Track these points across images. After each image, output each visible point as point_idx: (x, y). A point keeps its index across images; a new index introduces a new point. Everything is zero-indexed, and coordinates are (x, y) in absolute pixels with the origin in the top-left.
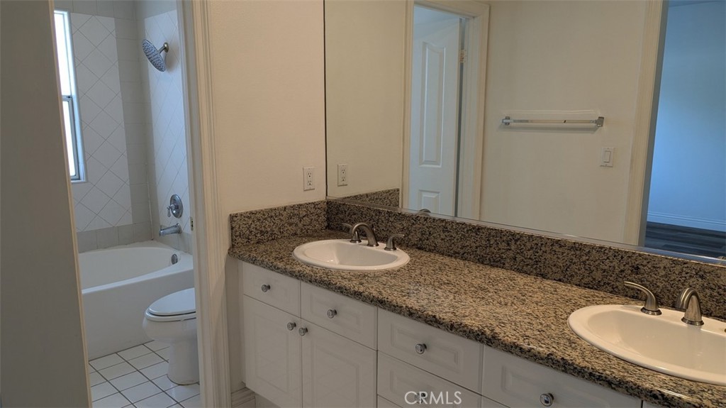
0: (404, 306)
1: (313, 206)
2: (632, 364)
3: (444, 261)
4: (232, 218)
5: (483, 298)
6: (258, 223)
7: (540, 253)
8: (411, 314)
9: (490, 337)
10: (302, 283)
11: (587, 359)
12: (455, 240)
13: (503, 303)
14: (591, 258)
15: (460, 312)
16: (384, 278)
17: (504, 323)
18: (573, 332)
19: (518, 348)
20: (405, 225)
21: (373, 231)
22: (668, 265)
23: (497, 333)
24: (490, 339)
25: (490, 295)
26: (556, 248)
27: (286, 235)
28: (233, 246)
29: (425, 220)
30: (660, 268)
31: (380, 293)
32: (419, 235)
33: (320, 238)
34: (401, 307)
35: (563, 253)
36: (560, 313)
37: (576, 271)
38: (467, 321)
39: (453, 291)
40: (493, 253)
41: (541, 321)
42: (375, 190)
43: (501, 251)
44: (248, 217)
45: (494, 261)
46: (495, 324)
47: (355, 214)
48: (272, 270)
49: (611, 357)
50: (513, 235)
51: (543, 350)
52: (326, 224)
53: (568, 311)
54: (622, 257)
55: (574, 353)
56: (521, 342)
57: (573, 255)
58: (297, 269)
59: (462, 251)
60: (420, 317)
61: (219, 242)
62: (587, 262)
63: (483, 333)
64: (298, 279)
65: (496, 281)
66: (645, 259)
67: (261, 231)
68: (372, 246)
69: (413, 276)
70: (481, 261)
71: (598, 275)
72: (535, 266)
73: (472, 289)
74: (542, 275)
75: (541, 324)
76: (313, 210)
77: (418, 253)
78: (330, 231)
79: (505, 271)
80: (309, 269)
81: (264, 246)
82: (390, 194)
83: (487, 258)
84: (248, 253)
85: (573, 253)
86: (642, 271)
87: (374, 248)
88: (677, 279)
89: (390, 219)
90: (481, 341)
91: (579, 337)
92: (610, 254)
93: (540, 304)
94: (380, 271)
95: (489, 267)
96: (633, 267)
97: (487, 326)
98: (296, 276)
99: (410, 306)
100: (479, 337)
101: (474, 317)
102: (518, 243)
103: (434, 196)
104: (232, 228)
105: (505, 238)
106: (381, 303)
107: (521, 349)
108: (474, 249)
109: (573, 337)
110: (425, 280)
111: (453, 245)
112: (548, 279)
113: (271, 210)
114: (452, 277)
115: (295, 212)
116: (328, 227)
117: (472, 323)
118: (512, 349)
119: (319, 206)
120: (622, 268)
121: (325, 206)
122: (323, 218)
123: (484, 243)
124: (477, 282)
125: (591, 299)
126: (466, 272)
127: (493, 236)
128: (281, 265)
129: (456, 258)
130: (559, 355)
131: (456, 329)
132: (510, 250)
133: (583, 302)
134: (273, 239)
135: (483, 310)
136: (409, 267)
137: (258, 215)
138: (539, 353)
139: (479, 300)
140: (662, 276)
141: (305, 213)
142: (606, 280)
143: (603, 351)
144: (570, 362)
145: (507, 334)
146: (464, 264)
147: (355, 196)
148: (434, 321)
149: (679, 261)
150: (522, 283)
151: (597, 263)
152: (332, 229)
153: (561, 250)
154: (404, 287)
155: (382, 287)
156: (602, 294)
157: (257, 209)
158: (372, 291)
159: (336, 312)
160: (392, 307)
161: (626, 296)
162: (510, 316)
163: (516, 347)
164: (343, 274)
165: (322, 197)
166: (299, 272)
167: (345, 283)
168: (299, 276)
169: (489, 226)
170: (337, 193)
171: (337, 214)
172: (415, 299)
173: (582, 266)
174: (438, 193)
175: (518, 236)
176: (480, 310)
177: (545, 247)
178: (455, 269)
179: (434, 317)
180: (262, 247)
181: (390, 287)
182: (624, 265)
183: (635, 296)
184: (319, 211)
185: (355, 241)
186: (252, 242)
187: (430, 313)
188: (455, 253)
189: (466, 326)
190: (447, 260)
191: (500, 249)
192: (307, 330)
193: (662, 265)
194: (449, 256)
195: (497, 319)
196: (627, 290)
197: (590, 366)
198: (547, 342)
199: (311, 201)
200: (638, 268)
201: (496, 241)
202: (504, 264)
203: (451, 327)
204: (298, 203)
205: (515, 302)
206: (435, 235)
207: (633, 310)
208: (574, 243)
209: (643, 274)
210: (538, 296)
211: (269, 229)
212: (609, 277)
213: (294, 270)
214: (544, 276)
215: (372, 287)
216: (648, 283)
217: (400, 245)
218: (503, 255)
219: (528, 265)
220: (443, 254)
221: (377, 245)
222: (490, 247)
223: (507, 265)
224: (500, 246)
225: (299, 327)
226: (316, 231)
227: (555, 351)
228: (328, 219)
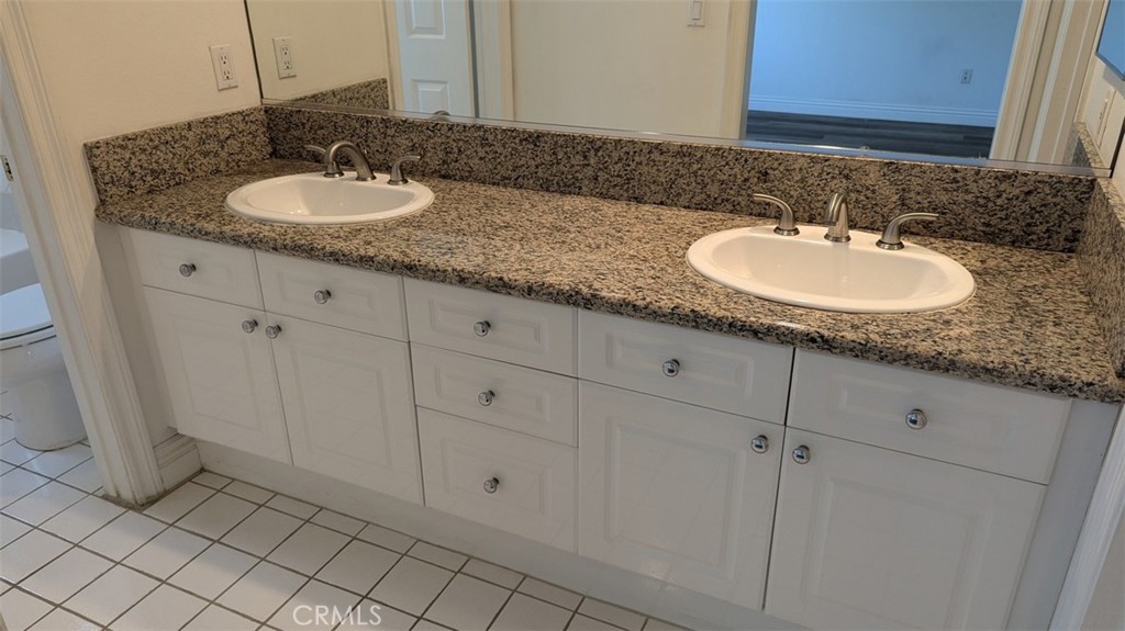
0: (450, 269)
1: (240, 118)
2: (779, 303)
3: (489, 193)
4: (90, 150)
5: (564, 242)
6: (143, 156)
7: (633, 165)
8: (462, 279)
9: (589, 296)
10: (258, 253)
11: (723, 306)
12: (502, 157)
13: (593, 246)
14: (704, 166)
15: (537, 266)
16: (403, 230)
17: (603, 274)
18: (697, 273)
19: (630, 306)
20: (415, 140)
21: (363, 155)
22: (806, 165)
23: (597, 290)
24: (589, 300)
25: (572, 236)
26: (656, 155)
27: (201, 174)
28: (103, 202)
29: (450, 129)
30: (795, 169)
31: (406, 255)
32: (441, 155)
33: (265, 174)
34: (445, 271)
35: (665, 163)
36: (673, 250)
37: (684, 186)
38: (550, 279)
39: (516, 237)
40: (563, 173)
41: (652, 264)
42: (345, 84)
43: (574, 169)
44: (121, 147)
45: (565, 186)
46: (591, 277)
47: (322, 128)
48: (196, 237)
49: (752, 298)
50: (592, 141)
51: (666, 304)
52: (270, 149)
53: (683, 245)
54: (746, 161)
55: (705, 301)
56: (632, 297)
57: (679, 164)
58: (246, 231)
59: (514, 175)
60: (477, 283)
61: (74, 199)
62: (700, 172)
63: (577, 293)
64: (250, 247)
65: (573, 216)
66: (777, 160)
67: (153, 171)
68: (364, 180)
69: (449, 221)
70: (545, 187)
71: (713, 190)
72: (626, 186)
73: (545, 230)
74: (636, 198)
75: (653, 268)
76: (242, 126)
77: (443, 184)
78: (280, 162)
79: (583, 198)
80: (267, 228)
81: (163, 197)
82: (372, 90)
83: (555, 182)
84: (139, 213)
85: (679, 160)
86: (772, 177)
87: (370, 183)
88: (816, 183)
89: (389, 132)
90: (576, 304)
91: (707, 279)
92: (730, 157)
93: (644, 240)
94: (392, 219)
95: (559, 196)
96: (760, 172)
97: (581, 282)
98: (246, 243)
99: (459, 268)
100: (571, 299)
101: (559, 272)
102: (600, 154)
103: (438, 88)
104: (94, 170)
105: (579, 148)
106: (410, 269)
107: (634, 306)
108: (533, 169)
109: (699, 280)
110: (469, 225)
111: (499, 167)
112: (645, 203)
113: (165, 130)
114: (508, 217)
115: (209, 130)
116: (274, 154)
117: (561, 280)
118: (621, 308)
119: (251, 117)
120: (746, 176)
121: (262, 116)
122: (262, 139)
123: (548, 158)
124: (549, 219)
125: (708, 225)
126: (527, 206)
127: (562, 146)
128: (210, 227)
129: (505, 186)
130: (687, 306)
131: (537, 293)
132: (588, 165)
133: (698, 229)
134: (177, 184)
135: (570, 260)
136: (437, 208)
137: (141, 142)
138: (660, 308)
139: (558, 245)
140: (797, 182)
141: (228, 133)
142: (725, 196)
143: (741, 293)
144: (703, 313)
145: (612, 288)
146: (521, 195)
147: (313, 96)
148: (501, 286)
149: (819, 158)
150: (611, 213)
151: (712, 172)
152: (282, 157)
153: (662, 158)
154: (440, 240)
155: (404, 245)
156: (720, 216)
157: (136, 130)
158: (390, 252)
159: (329, 293)
160: (430, 273)
161: (751, 214)
162: (609, 263)
163: (627, 304)
164: (331, 231)
165: (255, 102)
166: (249, 235)
167: (340, 245)
168: (252, 242)
169: (553, 130)
170: (282, 93)
171: (288, 130)
172: (463, 256)
173: (692, 179)
174: (445, 83)
175: (599, 143)
176: (564, 259)
177: (640, 155)
178: (509, 204)
179: (501, 279)
180: (161, 199)
181: (418, 243)
182: (749, 172)
183: (762, 213)
184: (254, 127)
185: (332, 175)
186: (139, 192)
187: (494, 275)
188: (504, 178)
189: (551, 285)
190: (493, 191)
191: (572, 166)
192: (279, 328)
193: (797, 166)
194: (494, 184)
195: (591, 269)
196: (752, 206)
197: (729, 314)
198: (666, 291)
199: (235, 110)
200: (767, 173)
201: (566, 153)
202: (580, 188)
203: (530, 291)
204: (212, 115)
205: (610, 242)
206: (469, 153)
207: (764, 232)
208: (681, 146)
209: (773, 181)
210: (638, 230)
211: (166, 166)
212: (728, 190)
213: (240, 233)
214: (639, 200)
215: (388, 247)
216: (779, 193)
217: (412, 174)
218: (578, 174)
219: (615, 186)
220: (484, 183)
221: (374, 178)
222: (558, 163)
223: (584, 189)
224: (573, 161)
225: (264, 325)
226: (253, 163)
227: (680, 301)
228: (271, 139)
